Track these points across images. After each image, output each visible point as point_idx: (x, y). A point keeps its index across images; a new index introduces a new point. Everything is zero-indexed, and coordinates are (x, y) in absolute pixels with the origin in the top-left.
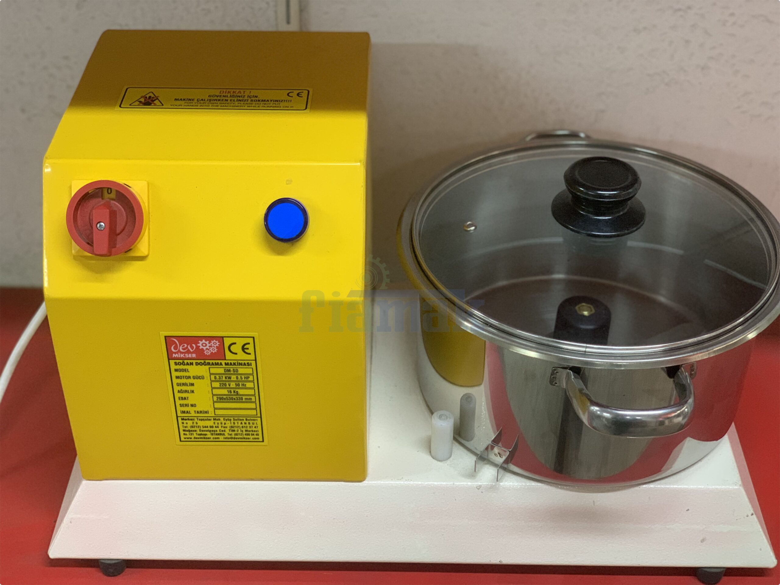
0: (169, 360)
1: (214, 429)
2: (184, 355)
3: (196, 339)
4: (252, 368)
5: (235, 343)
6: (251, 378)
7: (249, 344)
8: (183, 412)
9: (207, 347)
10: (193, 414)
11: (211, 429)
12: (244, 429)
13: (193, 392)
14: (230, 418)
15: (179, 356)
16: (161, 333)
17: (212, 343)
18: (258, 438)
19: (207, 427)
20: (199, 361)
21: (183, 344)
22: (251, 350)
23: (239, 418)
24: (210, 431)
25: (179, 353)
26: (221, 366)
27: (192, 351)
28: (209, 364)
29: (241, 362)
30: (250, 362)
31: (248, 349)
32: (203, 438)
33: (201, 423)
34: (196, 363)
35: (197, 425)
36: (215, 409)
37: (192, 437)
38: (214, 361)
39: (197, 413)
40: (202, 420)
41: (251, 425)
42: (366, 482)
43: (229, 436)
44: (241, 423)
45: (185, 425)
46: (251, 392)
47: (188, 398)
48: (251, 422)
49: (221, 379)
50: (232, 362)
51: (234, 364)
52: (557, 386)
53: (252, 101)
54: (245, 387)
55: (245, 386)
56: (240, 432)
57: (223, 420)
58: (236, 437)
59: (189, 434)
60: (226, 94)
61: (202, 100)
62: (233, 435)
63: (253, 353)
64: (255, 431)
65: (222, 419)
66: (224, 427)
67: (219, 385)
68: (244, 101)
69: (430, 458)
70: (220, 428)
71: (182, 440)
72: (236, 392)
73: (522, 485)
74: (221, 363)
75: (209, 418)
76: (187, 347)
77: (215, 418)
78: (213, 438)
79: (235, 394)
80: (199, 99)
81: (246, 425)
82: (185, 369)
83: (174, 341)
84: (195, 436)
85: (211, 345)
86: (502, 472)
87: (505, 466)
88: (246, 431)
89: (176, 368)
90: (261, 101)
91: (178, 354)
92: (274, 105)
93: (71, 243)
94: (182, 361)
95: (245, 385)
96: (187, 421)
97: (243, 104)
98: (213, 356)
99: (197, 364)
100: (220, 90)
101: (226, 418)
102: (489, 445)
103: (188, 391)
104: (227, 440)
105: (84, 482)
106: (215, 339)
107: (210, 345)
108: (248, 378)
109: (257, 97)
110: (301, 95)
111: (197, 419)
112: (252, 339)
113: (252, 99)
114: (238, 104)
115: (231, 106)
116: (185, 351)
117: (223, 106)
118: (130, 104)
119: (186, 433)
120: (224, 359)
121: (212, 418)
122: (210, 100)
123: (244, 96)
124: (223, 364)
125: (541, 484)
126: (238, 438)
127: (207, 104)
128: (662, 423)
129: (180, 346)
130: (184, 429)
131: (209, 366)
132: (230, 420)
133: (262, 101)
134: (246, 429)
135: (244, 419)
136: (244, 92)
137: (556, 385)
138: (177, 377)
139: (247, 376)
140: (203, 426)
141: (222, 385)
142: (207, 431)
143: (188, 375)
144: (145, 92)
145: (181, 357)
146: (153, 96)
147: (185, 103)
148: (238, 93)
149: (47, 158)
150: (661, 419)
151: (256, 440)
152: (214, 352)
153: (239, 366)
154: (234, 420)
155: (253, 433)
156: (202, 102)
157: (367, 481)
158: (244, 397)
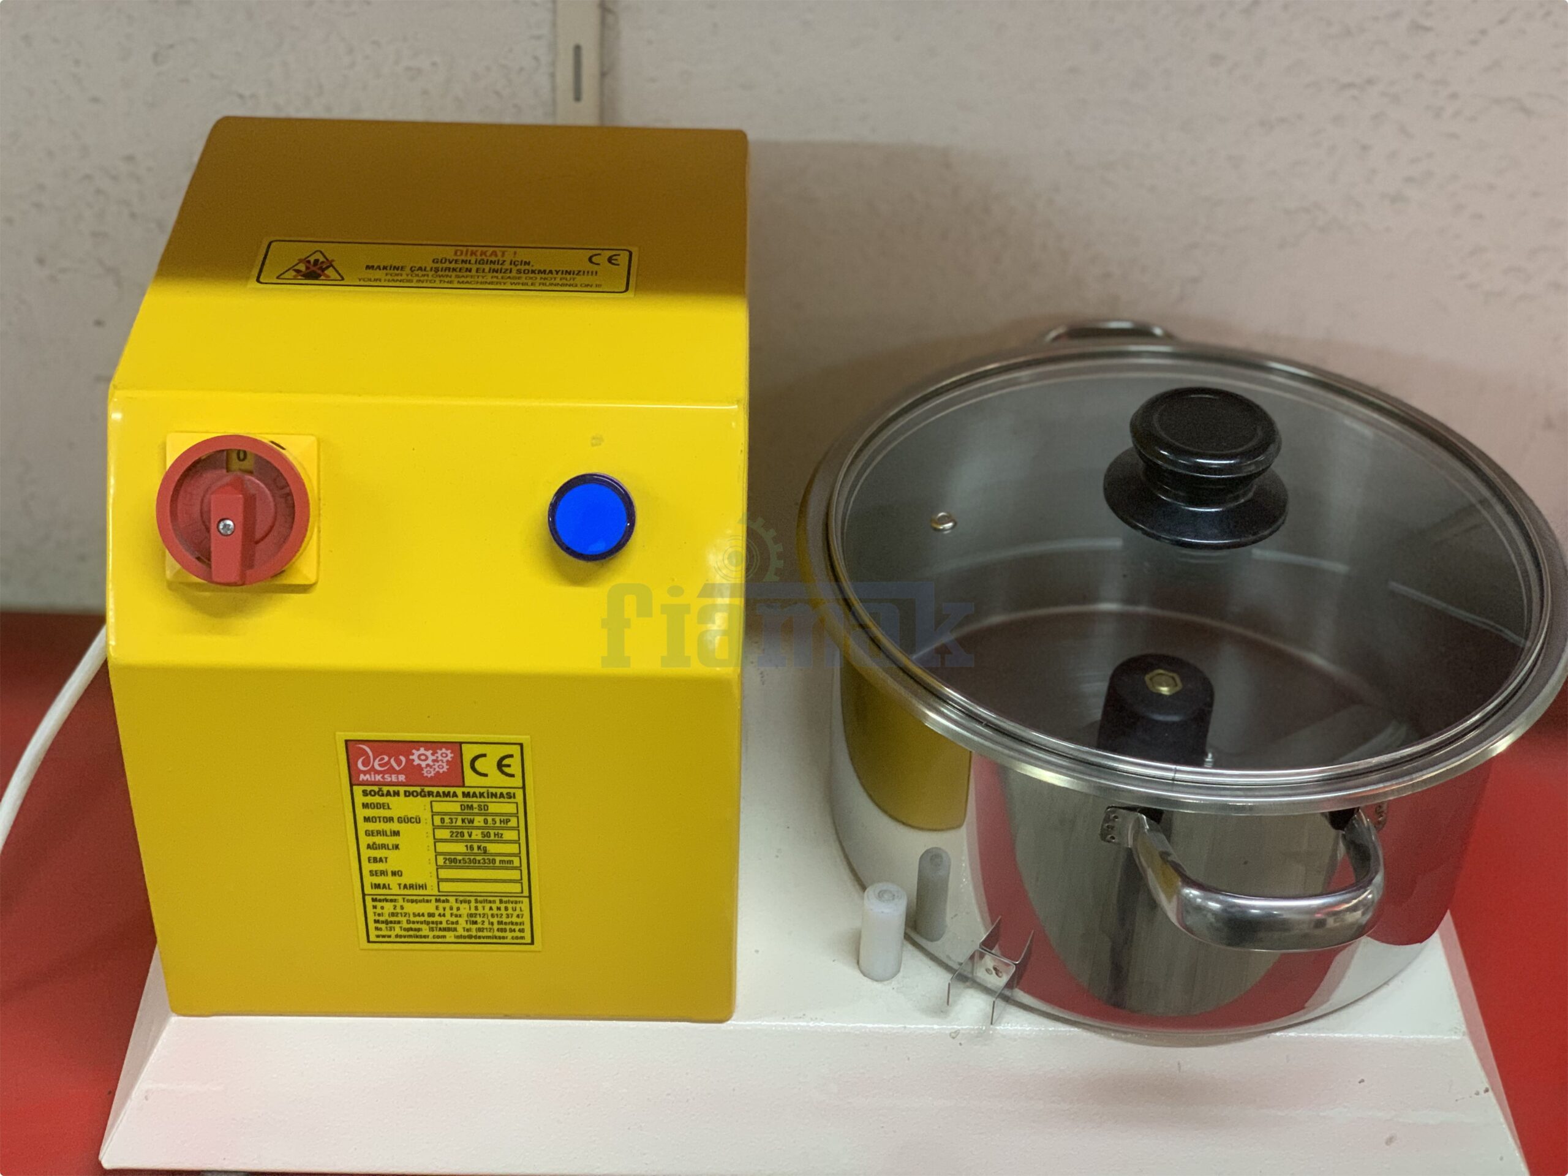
0: (351, 785)
1: (437, 919)
2: (383, 777)
3: (407, 746)
4: (517, 803)
5: (484, 755)
6: (513, 822)
7: (511, 756)
8: (377, 886)
9: (429, 762)
10: (395, 890)
11: (431, 919)
12: (495, 920)
13: (397, 847)
14: (468, 898)
15: (373, 779)
16: (338, 733)
17: (439, 755)
18: (522, 938)
19: (423, 915)
20: (411, 789)
21: (381, 755)
22: (515, 767)
23: (485, 898)
24: (428, 923)
25: (372, 773)
26: (455, 799)
27: (397, 768)
28: (430, 794)
29: (494, 791)
30: (512, 791)
31: (509, 766)
32: (413, 936)
33: (410, 908)
34: (405, 792)
35: (403, 911)
36: (440, 880)
37: (393, 933)
38: (441, 790)
39: (404, 889)
40: (412, 901)
41: (510, 911)
42: (733, 1022)
43: (466, 934)
44: (491, 909)
45: (379, 911)
46: (513, 848)
47: (386, 858)
48: (510, 906)
49: (453, 824)
50: (477, 791)
51: (481, 795)
52: (1114, 843)
53: (519, 271)
54: (500, 839)
55: (501, 837)
56: (486, 925)
57: (454, 901)
58: (480, 934)
59: (387, 928)
60: (468, 258)
61: (420, 269)
62: (474, 930)
63: (519, 774)
64: (517, 924)
65: (452, 899)
66: (456, 916)
67: (450, 834)
68: (504, 273)
69: (857, 973)
70: (448, 917)
71: (371, 940)
72: (482, 848)
73: (1040, 1030)
74: (454, 792)
75: (426, 898)
76: (388, 762)
77: (438, 898)
78: (434, 937)
79: (480, 851)
80: (415, 267)
81: (499, 912)
82: (383, 804)
83: (364, 750)
84: (398, 931)
85: (437, 757)
86: (1000, 1003)
87: (1007, 993)
88: (500, 923)
89: (365, 802)
90: (537, 272)
91: (370, 775)
92: (564, 282)
93: (164, 556)
94: (378, 789)
95: (502, 835)
96: (384, 904)
97: (502, 278)
98: (439, 780)
99: (407, 794)
100: (454, 248)
101: (461, 898)
102: (976, 954)
103: (388, 845)
104: (461, 940)
105: (174, 1019)
106: (444, 747)
107: (434, 758)
108: (507, 822)
109: (529, 263)
110: (616, 260)
111: (404, 899)
112: (518, 747)
113: (519, 267)
114: (492, 277)
115: (477, 283)
116: (386, 768)
117: (463, 282)
118: (277, 275)
119: (379, 925)
120: (462, 784)
121: (433, 898)
122: (437, 270)
123: (504, 261)
124: (460, 794)
125: (1076, 1029)
126: (484, 938)
127: (430, 278)
128: (1320, 924)
129: (374, 761)
130: (377, 918)
131: (431, 798)
132: (469, 902)
133: (540, 272)
134: (500, 920)
135: (497, 899)
136: (503, 255)
137: (1113, 841)
138: (367, 819)
139: (505, 818)
140: (414, 914)
141: (455, 835)
142: (422, 923)
143: (388, 816)
144: (305, 250)
145: (377, 780)
146: (322, 259)
147: (387, 274)
148: (491, 255)
149: (115, 387)
150: (1318, 916)
151: (518, 941)
152: (441, 771)
153: (490, 800)
154: (476, 901)
155: (513, 927)
156: (420, 273)
157: (734, 1020)
158: (498, 859)
